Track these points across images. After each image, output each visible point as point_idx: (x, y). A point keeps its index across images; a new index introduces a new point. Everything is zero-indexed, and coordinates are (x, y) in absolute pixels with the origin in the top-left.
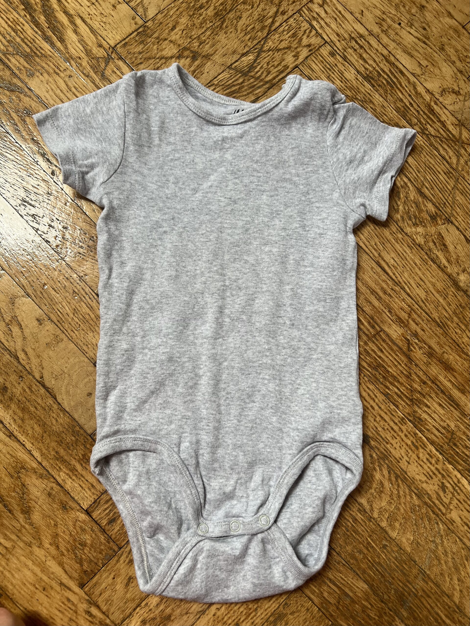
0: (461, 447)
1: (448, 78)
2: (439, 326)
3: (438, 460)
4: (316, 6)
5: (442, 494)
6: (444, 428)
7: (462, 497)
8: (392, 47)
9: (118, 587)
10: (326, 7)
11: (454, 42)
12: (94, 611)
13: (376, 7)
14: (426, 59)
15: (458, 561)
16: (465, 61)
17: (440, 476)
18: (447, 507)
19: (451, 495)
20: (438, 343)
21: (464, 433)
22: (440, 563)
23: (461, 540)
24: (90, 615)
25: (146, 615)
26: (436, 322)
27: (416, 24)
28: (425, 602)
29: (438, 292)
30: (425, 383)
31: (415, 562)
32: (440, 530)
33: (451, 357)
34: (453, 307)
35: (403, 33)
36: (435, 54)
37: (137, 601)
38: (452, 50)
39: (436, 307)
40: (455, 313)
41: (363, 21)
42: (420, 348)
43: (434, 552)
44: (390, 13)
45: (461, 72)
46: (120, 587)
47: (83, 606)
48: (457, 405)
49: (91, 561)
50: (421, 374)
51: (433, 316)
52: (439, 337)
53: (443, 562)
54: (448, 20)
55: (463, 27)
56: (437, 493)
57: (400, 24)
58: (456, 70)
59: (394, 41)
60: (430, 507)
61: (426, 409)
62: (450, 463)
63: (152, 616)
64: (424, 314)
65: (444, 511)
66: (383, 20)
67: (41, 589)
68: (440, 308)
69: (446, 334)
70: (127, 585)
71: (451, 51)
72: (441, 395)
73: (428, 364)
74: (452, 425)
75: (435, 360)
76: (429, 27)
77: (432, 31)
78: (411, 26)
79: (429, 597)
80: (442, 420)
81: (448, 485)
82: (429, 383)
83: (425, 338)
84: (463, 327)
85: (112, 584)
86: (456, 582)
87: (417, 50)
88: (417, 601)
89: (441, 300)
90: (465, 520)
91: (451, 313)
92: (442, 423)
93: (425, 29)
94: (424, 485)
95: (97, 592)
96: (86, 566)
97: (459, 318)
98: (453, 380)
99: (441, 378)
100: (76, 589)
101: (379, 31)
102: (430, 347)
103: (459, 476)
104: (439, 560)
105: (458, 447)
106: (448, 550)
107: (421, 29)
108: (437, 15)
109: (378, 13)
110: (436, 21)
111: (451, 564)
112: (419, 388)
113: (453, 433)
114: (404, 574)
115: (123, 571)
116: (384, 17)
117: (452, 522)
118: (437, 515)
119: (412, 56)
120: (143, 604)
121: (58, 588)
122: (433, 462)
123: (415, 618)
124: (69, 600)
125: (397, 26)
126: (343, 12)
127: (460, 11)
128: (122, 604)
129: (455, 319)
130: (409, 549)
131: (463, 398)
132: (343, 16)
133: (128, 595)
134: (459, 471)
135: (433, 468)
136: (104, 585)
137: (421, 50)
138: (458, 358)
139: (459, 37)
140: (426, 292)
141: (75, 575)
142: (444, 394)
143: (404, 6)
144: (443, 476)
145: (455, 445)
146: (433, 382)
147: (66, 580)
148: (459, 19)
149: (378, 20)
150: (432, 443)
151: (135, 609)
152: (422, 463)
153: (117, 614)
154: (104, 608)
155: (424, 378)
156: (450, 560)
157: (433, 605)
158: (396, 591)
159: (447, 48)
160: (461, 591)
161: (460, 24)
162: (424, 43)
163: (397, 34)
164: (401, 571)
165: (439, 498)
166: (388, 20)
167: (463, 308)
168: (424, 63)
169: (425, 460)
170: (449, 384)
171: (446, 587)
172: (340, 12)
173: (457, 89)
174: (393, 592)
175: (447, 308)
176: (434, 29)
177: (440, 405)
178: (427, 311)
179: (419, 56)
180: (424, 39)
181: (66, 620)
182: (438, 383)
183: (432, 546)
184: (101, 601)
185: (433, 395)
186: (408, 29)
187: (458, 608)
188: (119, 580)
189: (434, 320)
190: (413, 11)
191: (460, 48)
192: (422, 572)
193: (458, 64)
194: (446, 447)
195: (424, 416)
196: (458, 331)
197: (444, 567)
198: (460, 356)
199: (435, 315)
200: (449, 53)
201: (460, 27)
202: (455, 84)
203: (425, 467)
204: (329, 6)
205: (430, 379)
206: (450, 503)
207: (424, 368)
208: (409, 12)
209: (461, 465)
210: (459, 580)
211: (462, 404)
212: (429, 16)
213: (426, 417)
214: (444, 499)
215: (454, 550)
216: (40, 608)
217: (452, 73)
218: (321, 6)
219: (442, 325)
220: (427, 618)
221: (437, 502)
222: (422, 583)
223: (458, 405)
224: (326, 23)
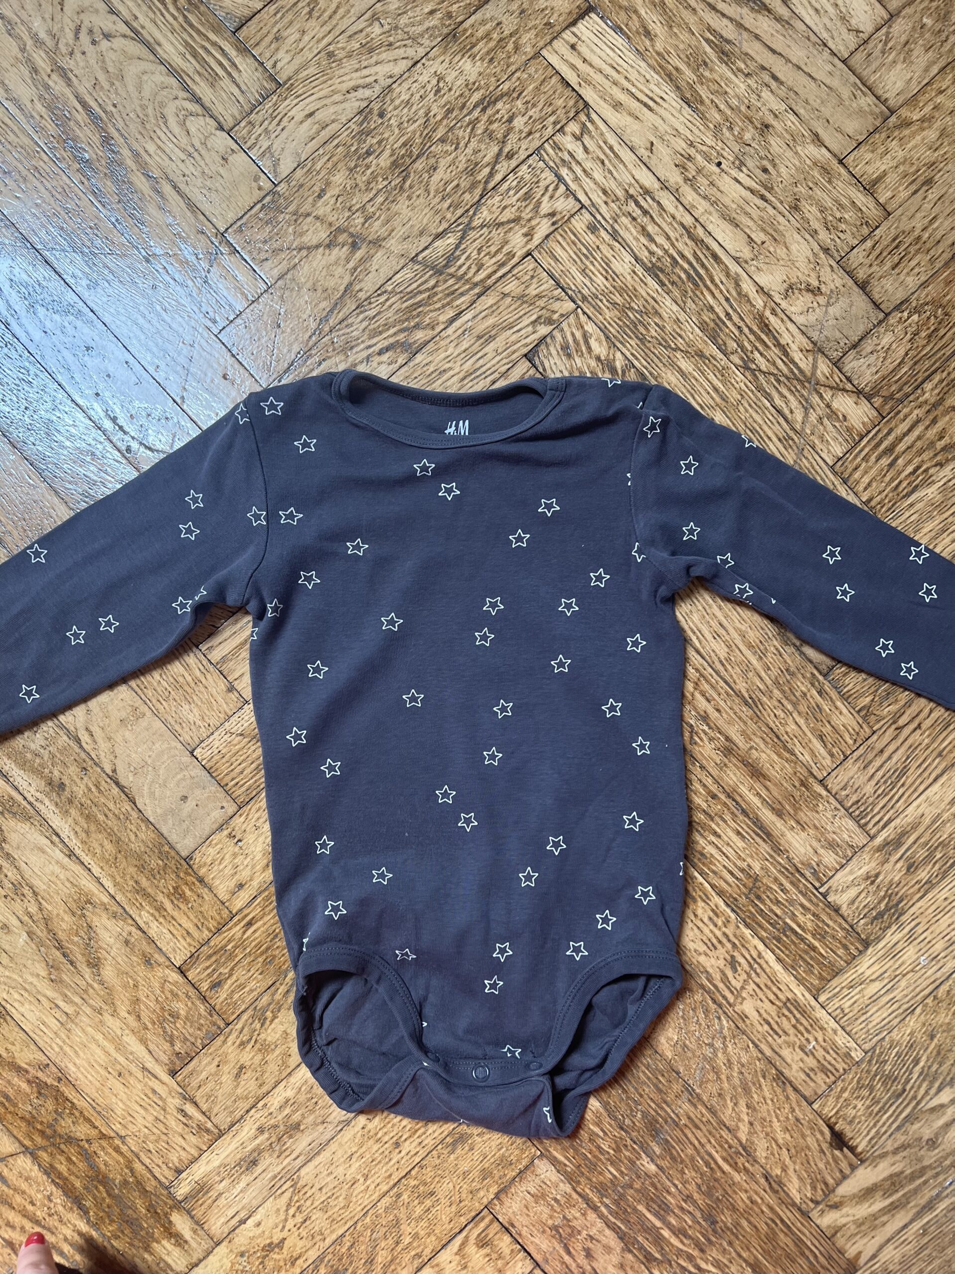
0: (768, 902)
1: (802, 263)
2: (746, 703)
3: (728, 921)
4: (569, 138)
5: (730, 973)
6: (742, 870)
7: (763, 980)
8: (701, 210)
9: (224, 1078)
10: (586, 139)
11: (818, 192)
12: (190, 1109)
13: (677, 133)
14: (763, 230)
15: (749, 1077)
16: (836, 228)
17: (729, 946)
18: (738, 994)
19: (745, 976)
20: (743, 733)
21: (776, 880)
22: (719, 1078)
23: (756, 1046)
24: (185, 1115)
25: (263, 1120)
26: (743, 698)
27: (750, 163)
28: (690, 1135)
29: (750, 646)
30: (714, 796)
31: (678, 1073)
32: (722, 1028)
33: (764, 756)
34: (775, 672)
35: (726, 183)
36: (781, 219)
37: (251, 1101)
38: (814, 209)
39: (745, 673)
40: (776, 683)
41: (652, 164)
42: (711, 739)
43: (710, 1061)
44: (703, 144)
45: (826, 250)
46: (227, 1078)
47: (174, 1102)
48: (767, 834)
49: (186, 1039)
50: (709, 781)
51: (736, 687)
52: (745, 723)
53: (723, 1077)
54: (812, 150)
55: (841, 162)
56: (722, 972)
57: (719, 164)
58: (816, 248)
59: (705, 198)
60: (708, 992)
61: (712, 838)
62: (747, 926)
63: (272, 1122)
64: (722, 683)
65: (731, 1000)
66: (690, 158)
67: (116, 1074)
68: (750, 675)
69: (757, 718)
70: (238, 1076)
71: (810, 211)
72: (741, 817)
73: (722, 767)
74: (757, 867)
75: (734, 760)
76: (774, 166)
77: (779, 174)
78: (740, 165)
79: (697, 1127)
80: (740, 857)
81: (742, 961)
82: (722, 797)
83: (720, 723)
84: (789, 707)
85: (216, 1074)
86: (745, 1110)
87: (746, 213)
88: (678, 1133)
89: (754, 661)
90: (765, 1015)
91: (769, 682)
92: (739, 863)
93: (765, 170)
94: (702, 959)
95: (194, 1084)
96: (178, 1047)
97: (783, 692)
98: (764, 793)
99: (744, 790)
100: (166, 1078)
101: (680, 180)
102: (728, 739)
103: (761, 947)
104: (717, 1073)
105: (763, 902)
106: (734, 1060)
107: (758, 172)
108: (792, 142)
109: (680, 145)
110: (789, 154)
111: (736, 1081)
112: (704, 805)
113: (756, 879)
114: (660, 1091)
115: (232, 1057)
116: (692, 151)
117: (744, 1017)
118: (720, 1006)
119: (737, 225)
120: (260, 1105)
121: (139, 1075)
122: (720, 923)
123: (673, 1158)
124: (154, 1092)
125: (715, 169)
126: (616, 148)
127: (838, 130)
128: (229, 1103)
129: (777, 693)
130: (669, 1054)
131: (779, 823)
132: (617, 156)
133: (239, 1091)
134: (762, 940)
135: (719, 933)
136: (204, 1075)
137: (755, 213)
138: (775, 757)
139: (830, 182)
140: (729, 647)
141: (164, 1058)
142: (747, 815)
143: (731, 129)
144: (734, 945)
145: (759, 898)
146: (729, 796)
147: (150, 1064)
148: (834, 147)
149: (679, 159)
150: (721, 893)
151: (248, 1111)
152: (700, 925)
153: (221, 1116)
154: (205, 1107)
155: (714, 788)
156: (735, 1074)
157: (703, 1140)
158: (645, 1115)
159: (805, 206)
160: (751, 1124)
161: (835, 156)
162: (763, 197)
163: (712, 183)
164: (655, 1086)
165: (725, 979)
166: (699, 158)
167: (792, 674)
168: (759, 237)
169: (706, 920)
170: (756, 801)
171: (727, 1115)
172: (611, 148)
173: (815, 283)
174: (639, 1115)
175: (763, 674)
176: (783, 170)
177: (739, 833)
178: (728, 678)
179: (750, 223)
180: (763, 192)
181: (150, 1118)
182: (738, 799)
183: (708, 1052)
184: (199, 1097)
185: (728, 817)
186: (734, 173)
187: (744, 1149)
188: (225, 1068)
189: (739, 694)
190: (747, 136)
191: (829, 203)
192: (688, 1089)
193: (823, 235)
194: (743, 900)
195: (710, 849)
196: (779, 712)
197: (726, 1085)
198: (779, 755)
199: (741, 686)
200: (807, 215)
201: (835, 162)
202: (813, 275)
203: (706, 931)
204: (592, 137)
205: (725, 791)
206: (743, 988)
207: (715, 772)
208: (739, 139)
209: (765, 930)
210: (748, 1107)
211: (776, 833)
212: (776, 145)
213: (713, 851)
214: (733, 982)
215: (744, 1060)
216: (114, 1100)
217: (810, 254)
218: (578, 138)
219: (752, 703)
220: (692, 1159)
221: (721, 986)
222: (687, 1106)
223: (769, 835)
224: (584, 171)
